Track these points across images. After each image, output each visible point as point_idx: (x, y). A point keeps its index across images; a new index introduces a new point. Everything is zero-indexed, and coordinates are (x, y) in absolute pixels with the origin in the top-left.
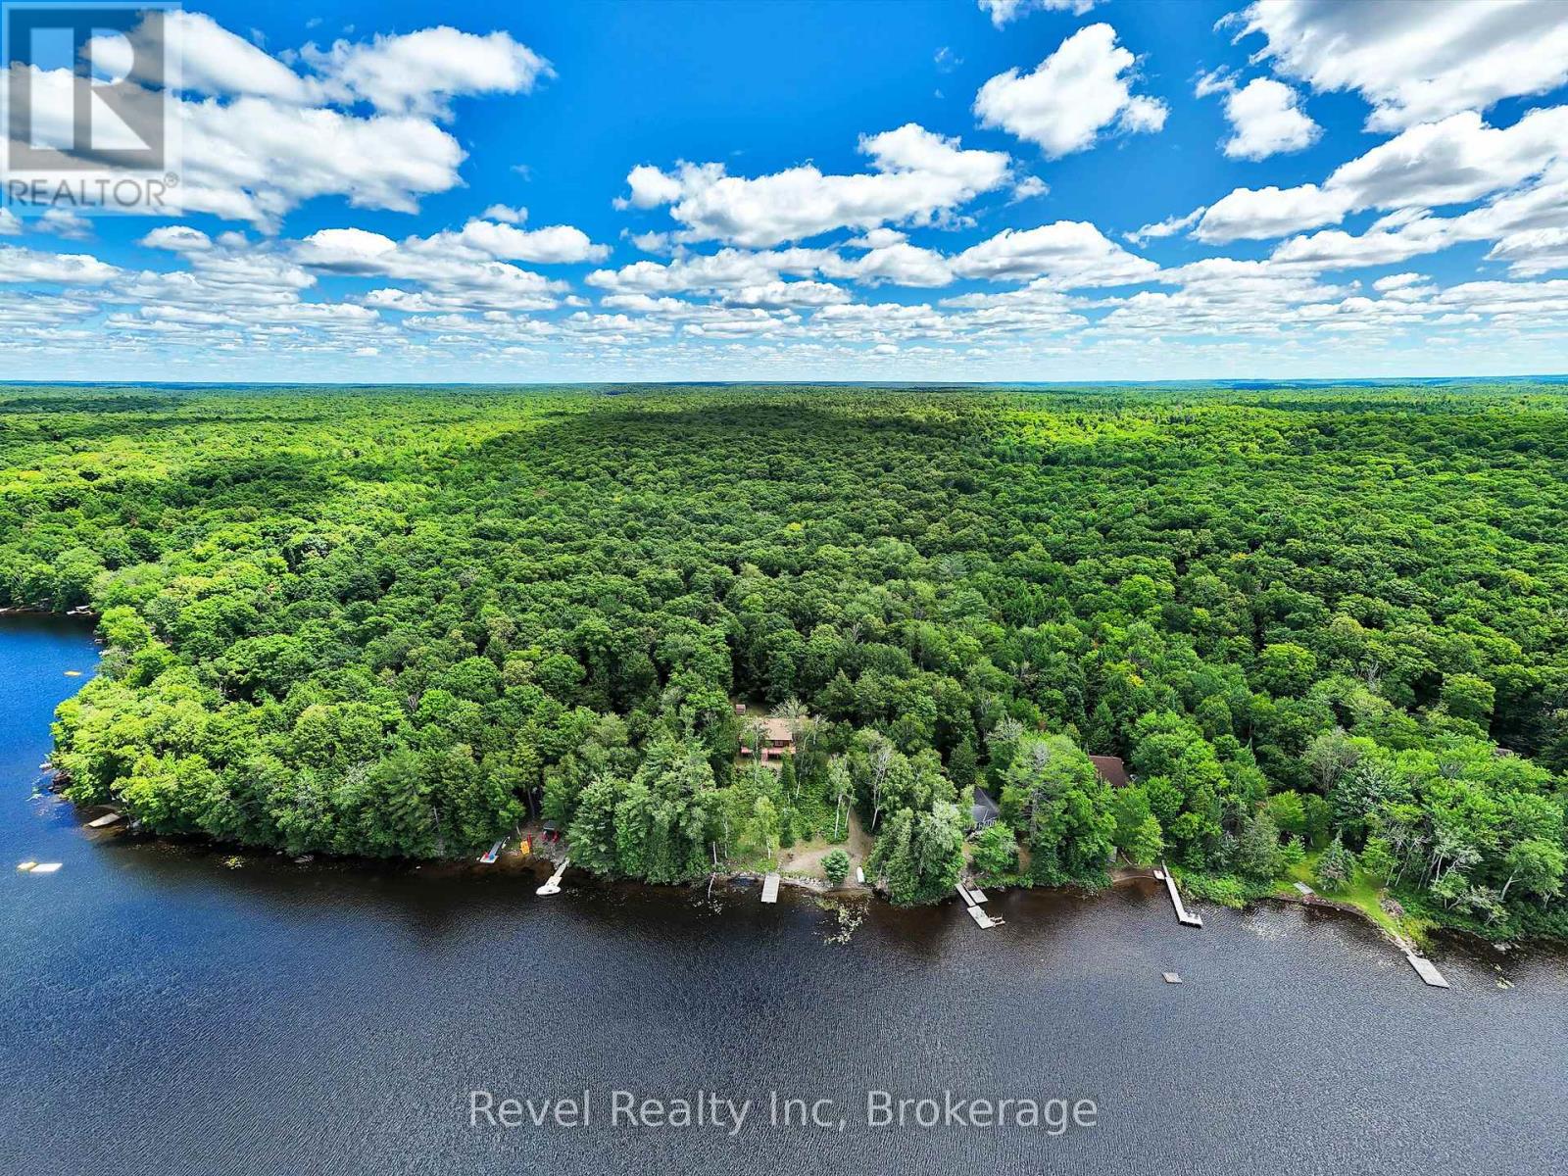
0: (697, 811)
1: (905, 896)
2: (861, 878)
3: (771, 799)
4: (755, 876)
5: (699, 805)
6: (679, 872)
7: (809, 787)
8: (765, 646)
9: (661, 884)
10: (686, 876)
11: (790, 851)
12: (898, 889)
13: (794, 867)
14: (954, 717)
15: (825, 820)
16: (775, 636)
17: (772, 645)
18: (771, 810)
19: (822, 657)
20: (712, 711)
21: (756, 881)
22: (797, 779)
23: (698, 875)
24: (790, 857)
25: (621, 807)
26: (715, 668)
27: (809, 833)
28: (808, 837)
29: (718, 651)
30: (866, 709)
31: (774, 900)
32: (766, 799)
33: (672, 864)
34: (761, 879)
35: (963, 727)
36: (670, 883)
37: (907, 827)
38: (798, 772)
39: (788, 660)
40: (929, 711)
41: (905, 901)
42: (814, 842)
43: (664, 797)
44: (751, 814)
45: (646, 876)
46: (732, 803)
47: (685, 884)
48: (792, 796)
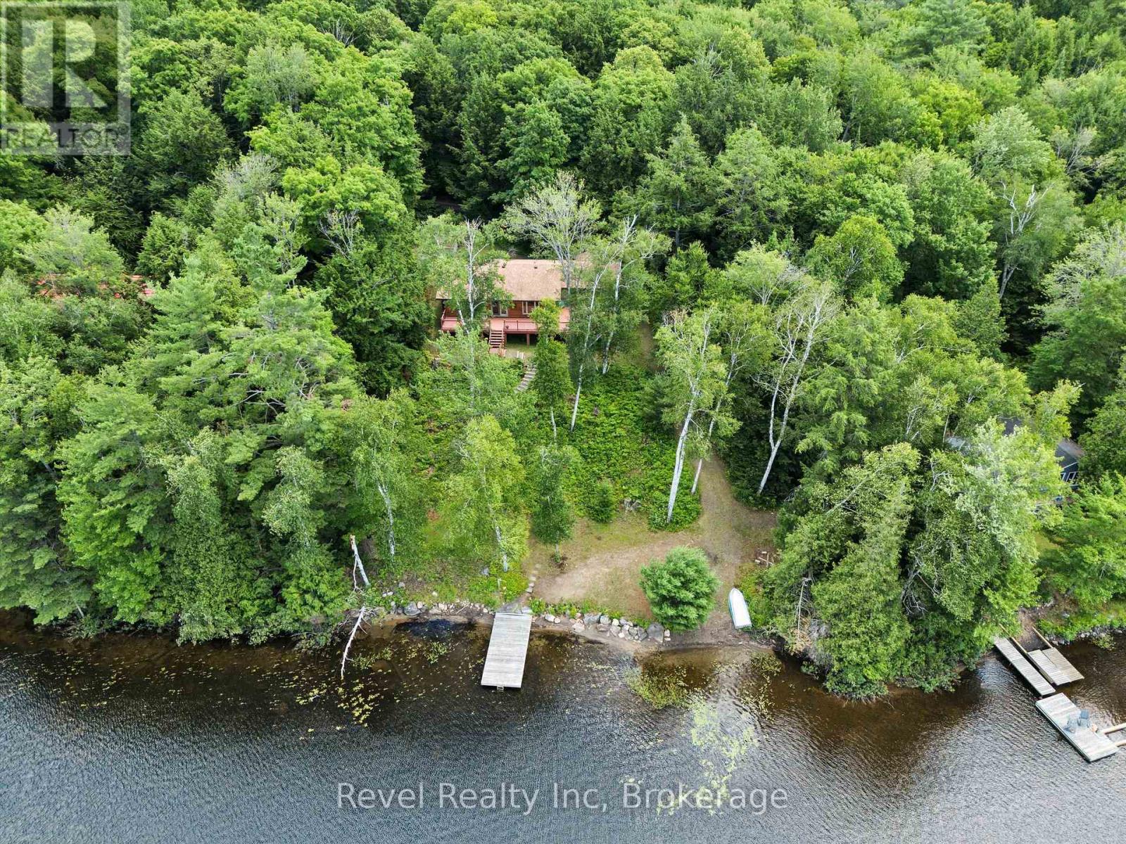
0: (292, 460)
1: (870, 673)
2: (742, 618)
3: (504, 425)
4: (468, 613)
5: (298, 441)
6: (266, 612)
7: (602, 399)
8: (497, 95)
9: (218, 643)
10: (283, 620)
11: (559, 550)
12: (853, 656)
13: (570, 588)
14: (951, 238)
15: (641, 474)
16: (522, 71)
17: (515, 92)
18: (507, 453)
19: (631, 111)
20: (347, 211)
21: (471, 626)
22: (574, 377)
23: (314, 616)
24: (559, 564)
25: (71, 451)
26: (370, 127)
27: (605, 504)
28: (601, 512)
29: (382, 97)
30: (741, 219)
31: (517, 682)
32: (491, 423)
33: (244, 592)
34: (482, 621)
35: (970, 259)
36: (244, 638)
37: (899, 498)
38: (574, 363)
39: (553, 119)
40: (899, 217)
41: (868, 682)
42: (616, 528)
43: (192, 420)
44: (453, 464)
45: (177, 624)
46: (393, 436)
47: (283, 640)
48: (562, 421)
